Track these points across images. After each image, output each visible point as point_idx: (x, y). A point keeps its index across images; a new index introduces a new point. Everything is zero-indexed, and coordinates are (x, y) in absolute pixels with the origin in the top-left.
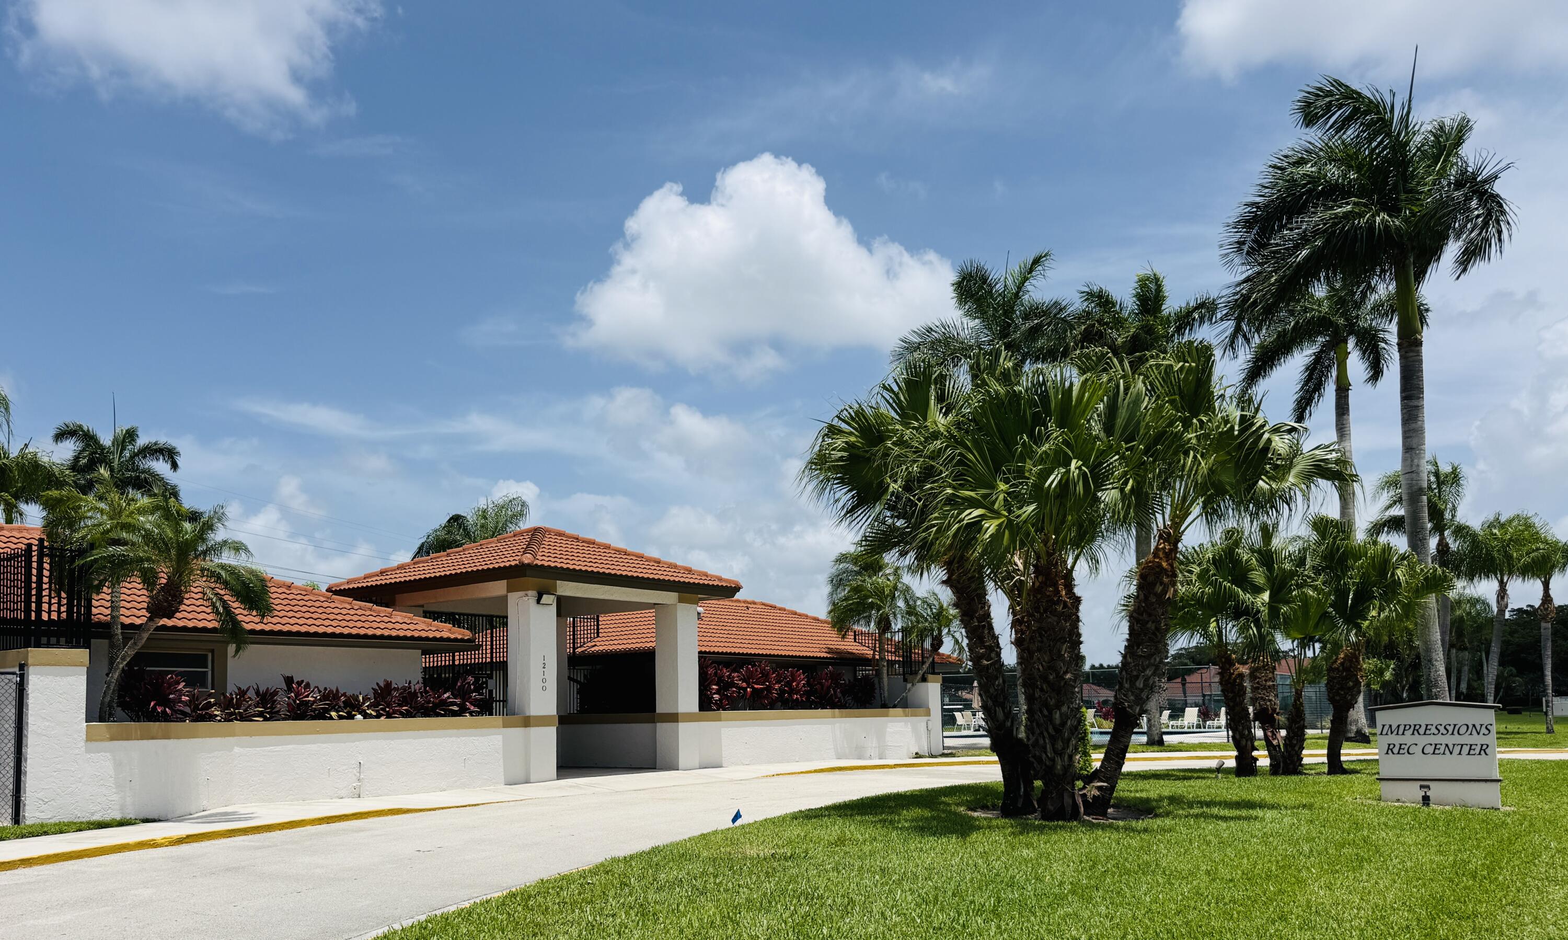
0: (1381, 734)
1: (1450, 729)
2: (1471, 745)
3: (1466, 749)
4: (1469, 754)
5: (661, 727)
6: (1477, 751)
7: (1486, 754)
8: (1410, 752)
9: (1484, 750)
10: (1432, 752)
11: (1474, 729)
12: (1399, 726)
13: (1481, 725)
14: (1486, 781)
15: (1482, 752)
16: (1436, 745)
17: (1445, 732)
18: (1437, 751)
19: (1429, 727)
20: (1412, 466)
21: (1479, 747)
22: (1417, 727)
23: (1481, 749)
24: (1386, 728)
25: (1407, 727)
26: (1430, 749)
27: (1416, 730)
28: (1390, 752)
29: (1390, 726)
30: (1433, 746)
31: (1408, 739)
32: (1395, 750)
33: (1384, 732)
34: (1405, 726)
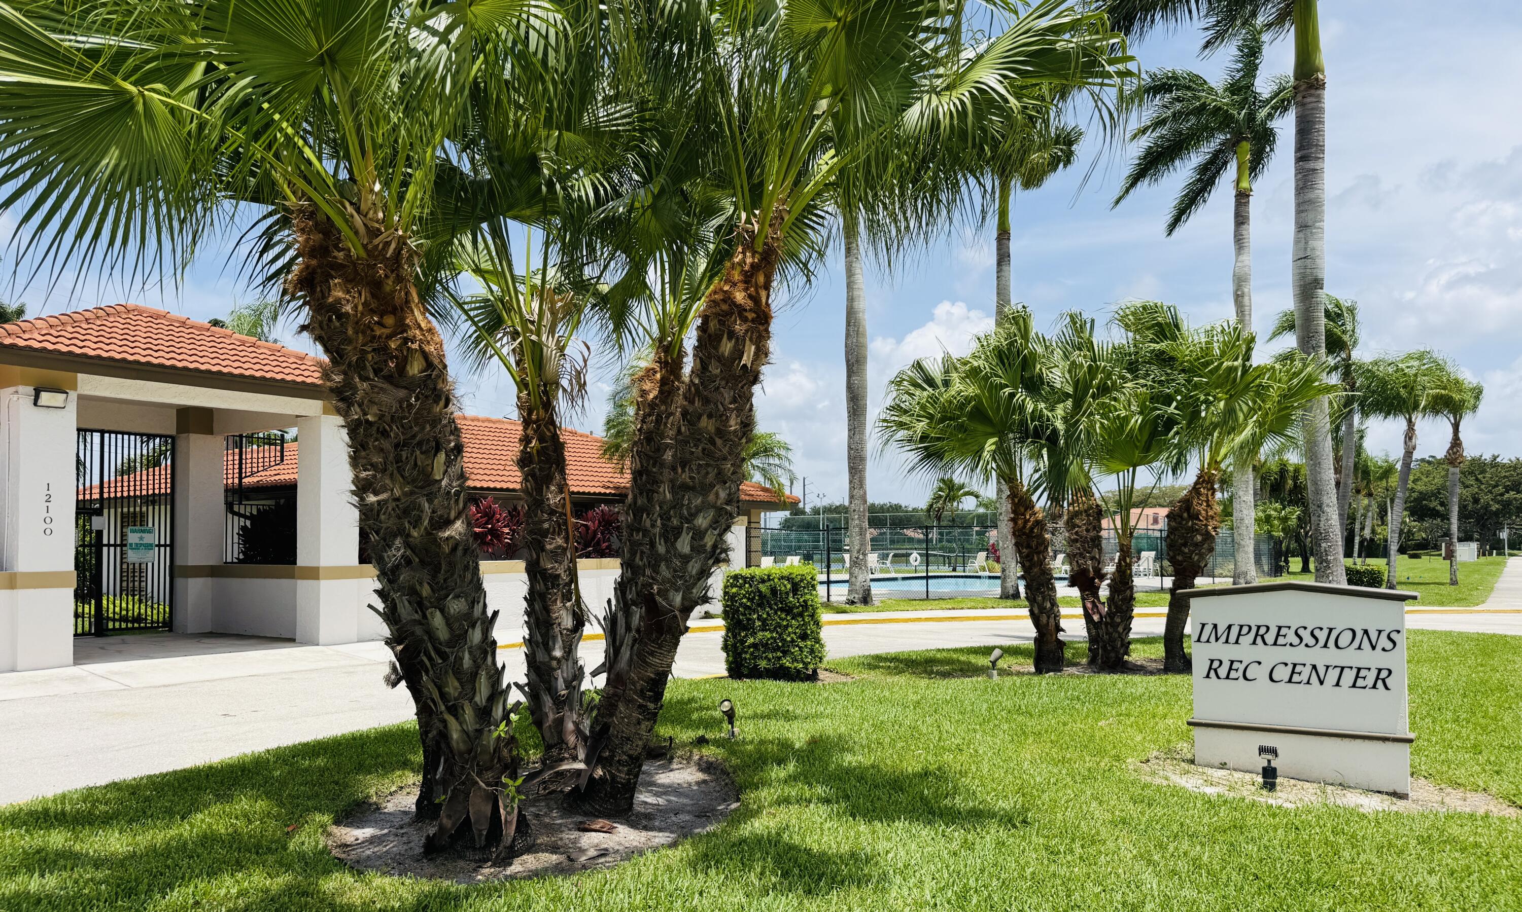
0: (1199, 640)
1: (1322, 636)
2: (1359, 669)
3: (1349, 676)
4: (1354, 686)
5: (303, 585)
6: (1370, 681)
7: (1387, 688)
8: (1248, 675)
9: (1384, 680)
10: (1287, 679)
11: (1365, 637)
12: (1229, 627)
13: (1380, 632)
14: (1385, 739)
15: (1380, 684)
16: (1295, 665)
17: (1312, 642)
18: (1296, 678)
19: (1283, 631)
20: (1306, 249)
21: (1374, 673)
22: (1262, 631)
23: (1377, 678)
24: (1208, 629)
25: (1245, 630)
26: (1282, 673)
27: (1259, 635)
28: (1212, 673)
29: (1215, 626)
30: (1290, 667)
31: (1245, 651)
32: (1223, 672)
33: (1204, 638)
34: (1241, 627)
